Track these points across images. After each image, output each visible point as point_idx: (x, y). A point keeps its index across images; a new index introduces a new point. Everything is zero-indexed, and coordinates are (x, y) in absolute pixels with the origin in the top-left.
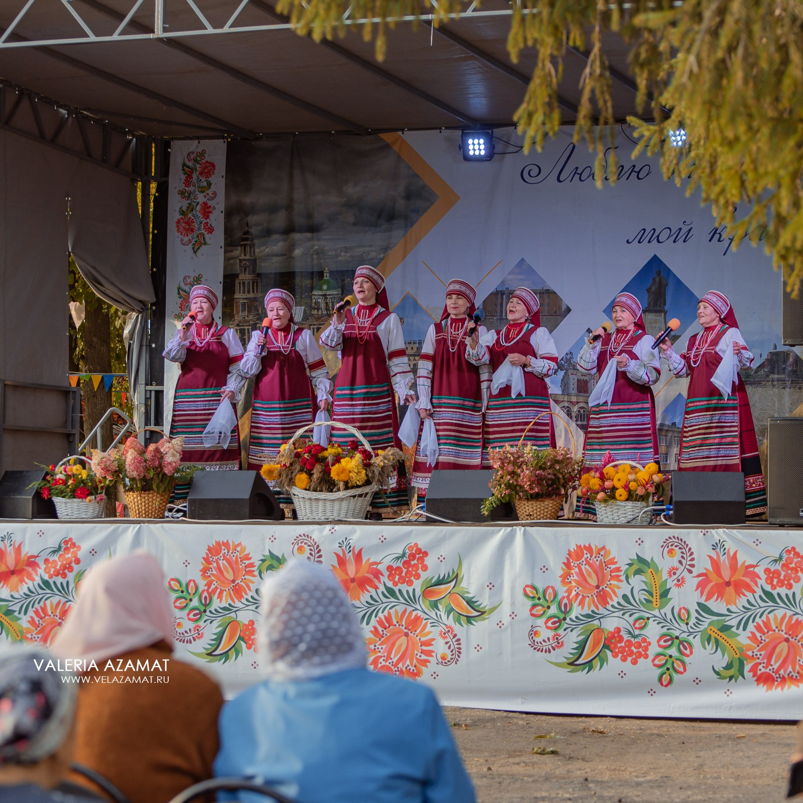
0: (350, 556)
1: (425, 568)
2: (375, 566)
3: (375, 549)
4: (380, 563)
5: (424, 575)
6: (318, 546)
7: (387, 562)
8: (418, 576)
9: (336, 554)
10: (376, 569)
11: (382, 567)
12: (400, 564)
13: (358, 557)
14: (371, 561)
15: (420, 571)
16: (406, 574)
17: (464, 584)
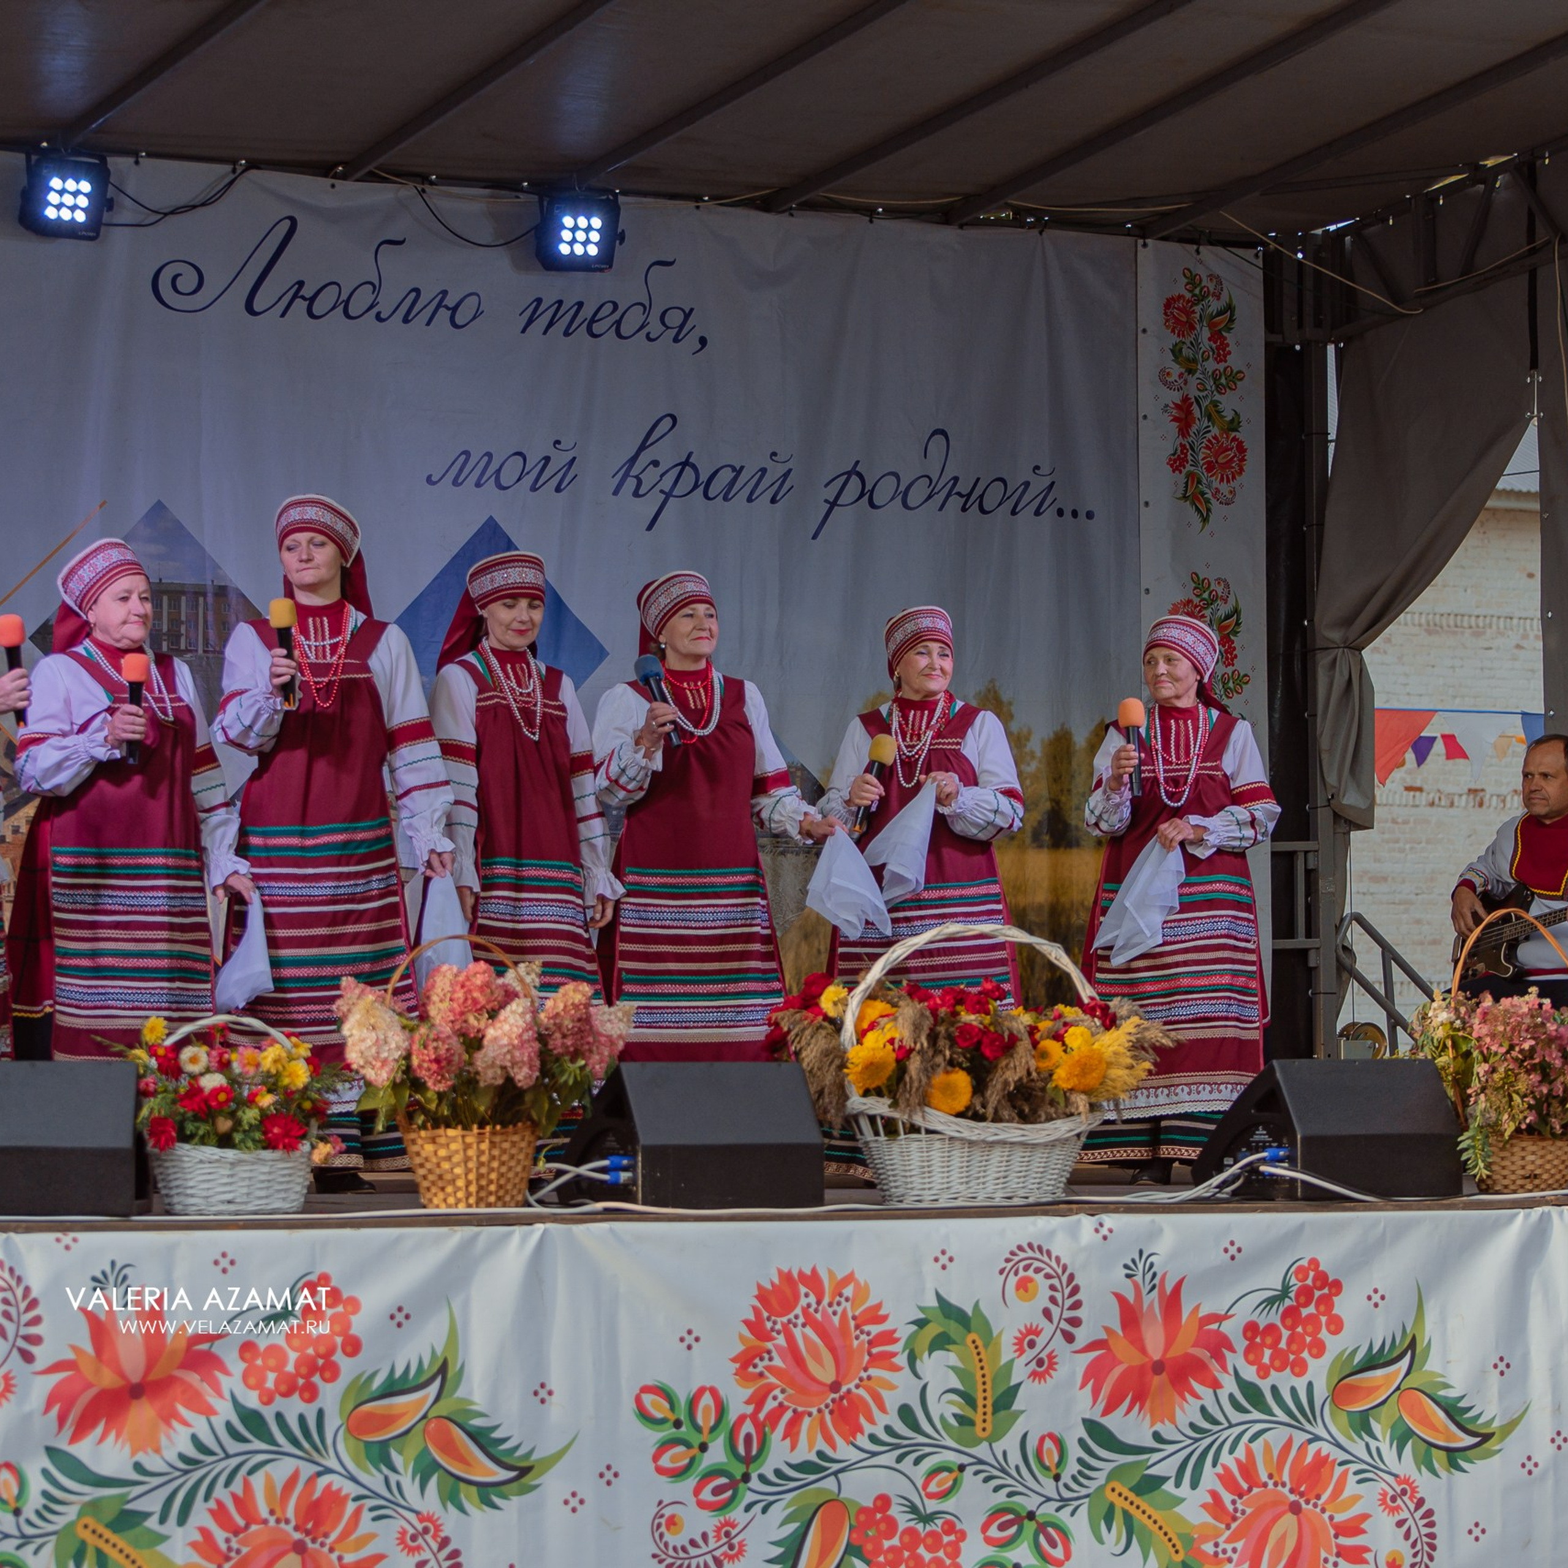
0: (1152, 1301)
1: (1336, 1325)
2: (1214, 1326)
3: (1215, 1278)
4: (1226, 1317)
5: (1335, 1345)
6: (1071, 1277)
7: (1244, 1312)
8: (1319, 1348)
9: (1120, 1298)
10: (1217, 1332)
11: (1232, 1329)
12: (1274, 1317)
13: (1172, 1302)
14: (1202, 1313)
15: (1324, 1334)
16: (1289, 1342)
17: (1433, 1364)
